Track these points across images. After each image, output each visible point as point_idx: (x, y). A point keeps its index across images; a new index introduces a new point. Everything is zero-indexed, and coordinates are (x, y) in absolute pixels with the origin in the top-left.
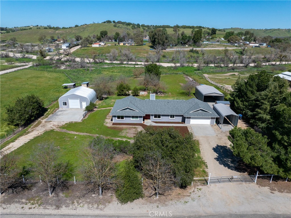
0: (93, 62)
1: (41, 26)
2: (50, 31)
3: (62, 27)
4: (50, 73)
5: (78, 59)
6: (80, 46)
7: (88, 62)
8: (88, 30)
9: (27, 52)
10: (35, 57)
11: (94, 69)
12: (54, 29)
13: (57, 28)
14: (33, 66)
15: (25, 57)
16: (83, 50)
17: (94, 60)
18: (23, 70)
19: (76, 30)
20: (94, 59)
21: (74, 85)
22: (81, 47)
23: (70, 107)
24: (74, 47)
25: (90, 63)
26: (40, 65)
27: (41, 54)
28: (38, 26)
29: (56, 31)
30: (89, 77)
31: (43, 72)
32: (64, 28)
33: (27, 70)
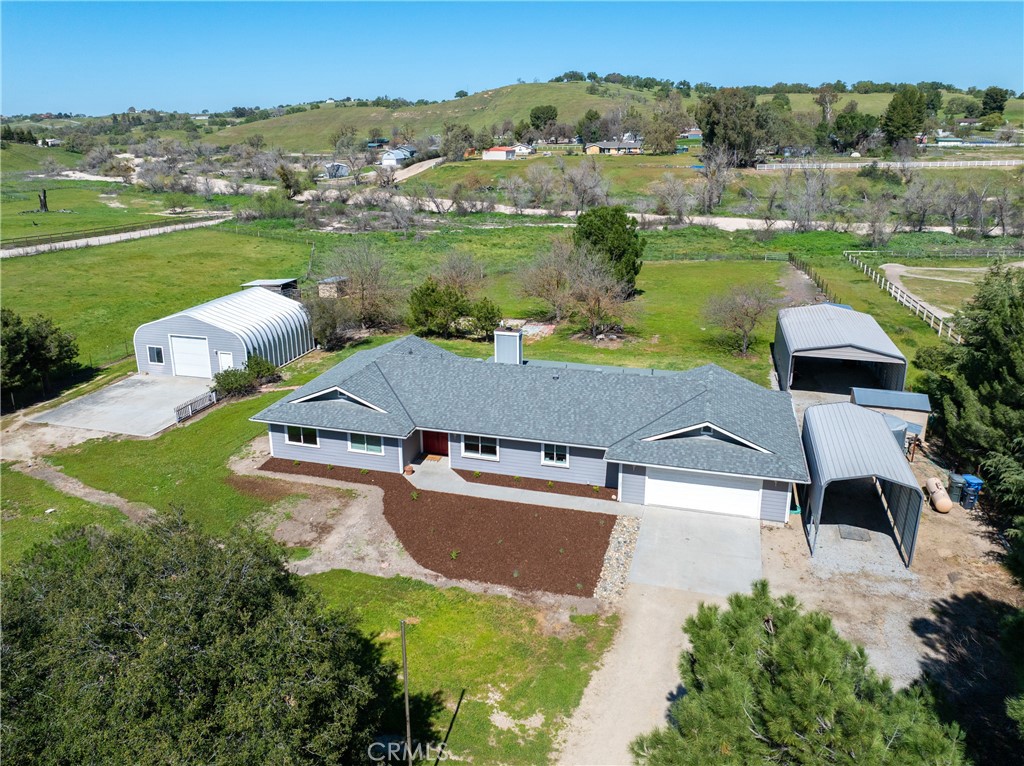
0: (452, 209)
2: (375, 113)
3: (415, 101)
5: (402, 201)
6: (440, 160)
7: (435, 210)
8: (496, 106)
11: (436, 234)
12: (387, 107)
13: (398, 104)
14: (238, 218)
15: (241, 190)
16: (445, 169)
17: (455, 205)
18: (190, 232)
19: (456, 108)
20: (455, 200)
22: (443, 163)
24: (420, 160)
25: (439, 213)
26: (262, 217)
27: (284, 180)
29: (392, 112)
31: (248, 238)
32: (422, 103)
33: (205, 234)
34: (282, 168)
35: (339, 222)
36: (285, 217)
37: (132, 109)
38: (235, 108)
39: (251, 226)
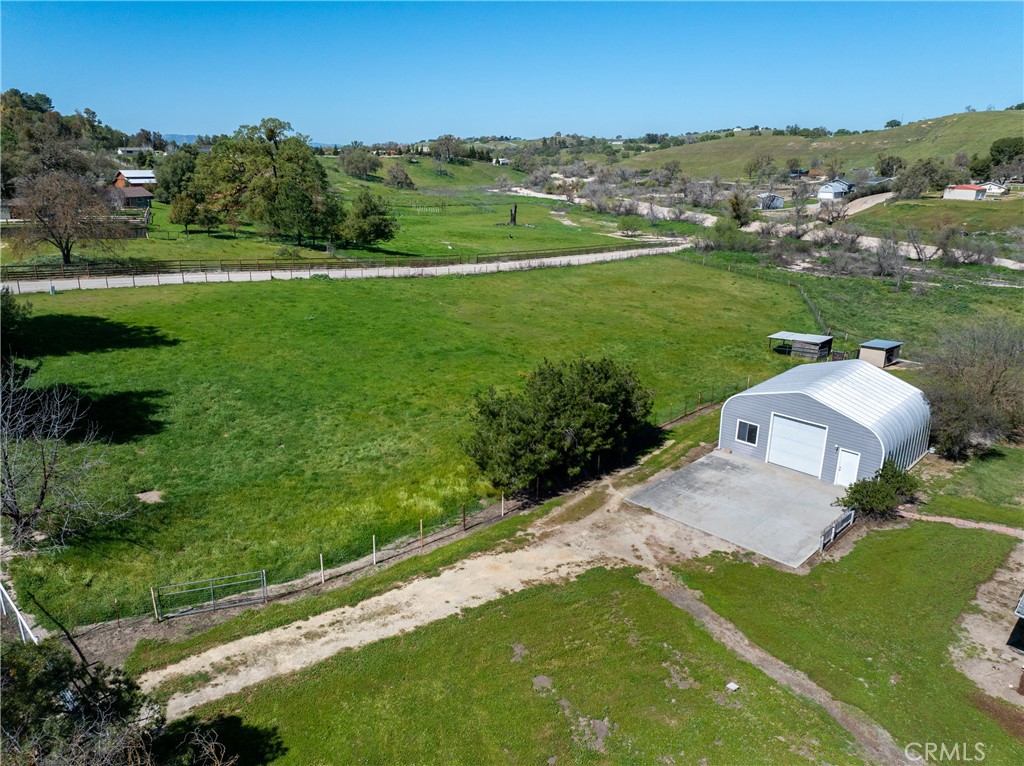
0: (935, 257)
1: (767, 128)
2: (792, 142)
3: (834, 130)
4: (745, 281)
5: (869, 242)
6: (890, 195)
7: (913, 255)
8: (936, 137)
9: (696, 205)
10: (710, 221)
11: (936, 288)
12: (807, 136)
13: (818, 133)
14: (696, 248)
15: (682, 217)
16: (901, 207)
17: (940, 252)
18: (655, 259)
20: (942, 246)
21: (826, 345)
22: (894, 199)
23: (773, 455)
24: (863, 195)
25: (920, 260)
26: (718, 247)
27: (735, 210)
28: (757, 127)
29: (813, 142)
30: (906, 318)
31: (718, 272)
32: (842, 132)
33: (669, 261)
34: (736, 198)
35: (804, 261)
36: (744, 250)
37: (558, 134)
38: (648, 135)
39: (712, 257)
